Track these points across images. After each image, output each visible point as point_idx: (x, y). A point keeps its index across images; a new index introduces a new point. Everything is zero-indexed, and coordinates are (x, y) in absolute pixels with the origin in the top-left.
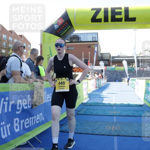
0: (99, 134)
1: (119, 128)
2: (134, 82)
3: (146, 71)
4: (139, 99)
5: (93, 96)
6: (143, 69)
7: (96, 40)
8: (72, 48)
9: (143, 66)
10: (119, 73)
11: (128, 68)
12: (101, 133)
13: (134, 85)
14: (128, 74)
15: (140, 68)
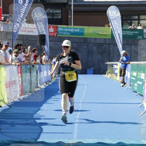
5: (10, 121)
10: (95, 48)
11: (123, 30)
13: (141, 83)
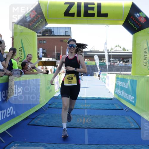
0: (70, 127)
1: (90, 120)
2: (105, 77)
3: (116, 66)
4: (110, 92)
6: (114, 64)
7: (69, 35)
8: (44, 42)
9: (114, 61)
10: (90, 68)
11: (99, 62)
12: (72, 126)
13: (105, 79)
14: (99, 68)
15: (111, 63)
